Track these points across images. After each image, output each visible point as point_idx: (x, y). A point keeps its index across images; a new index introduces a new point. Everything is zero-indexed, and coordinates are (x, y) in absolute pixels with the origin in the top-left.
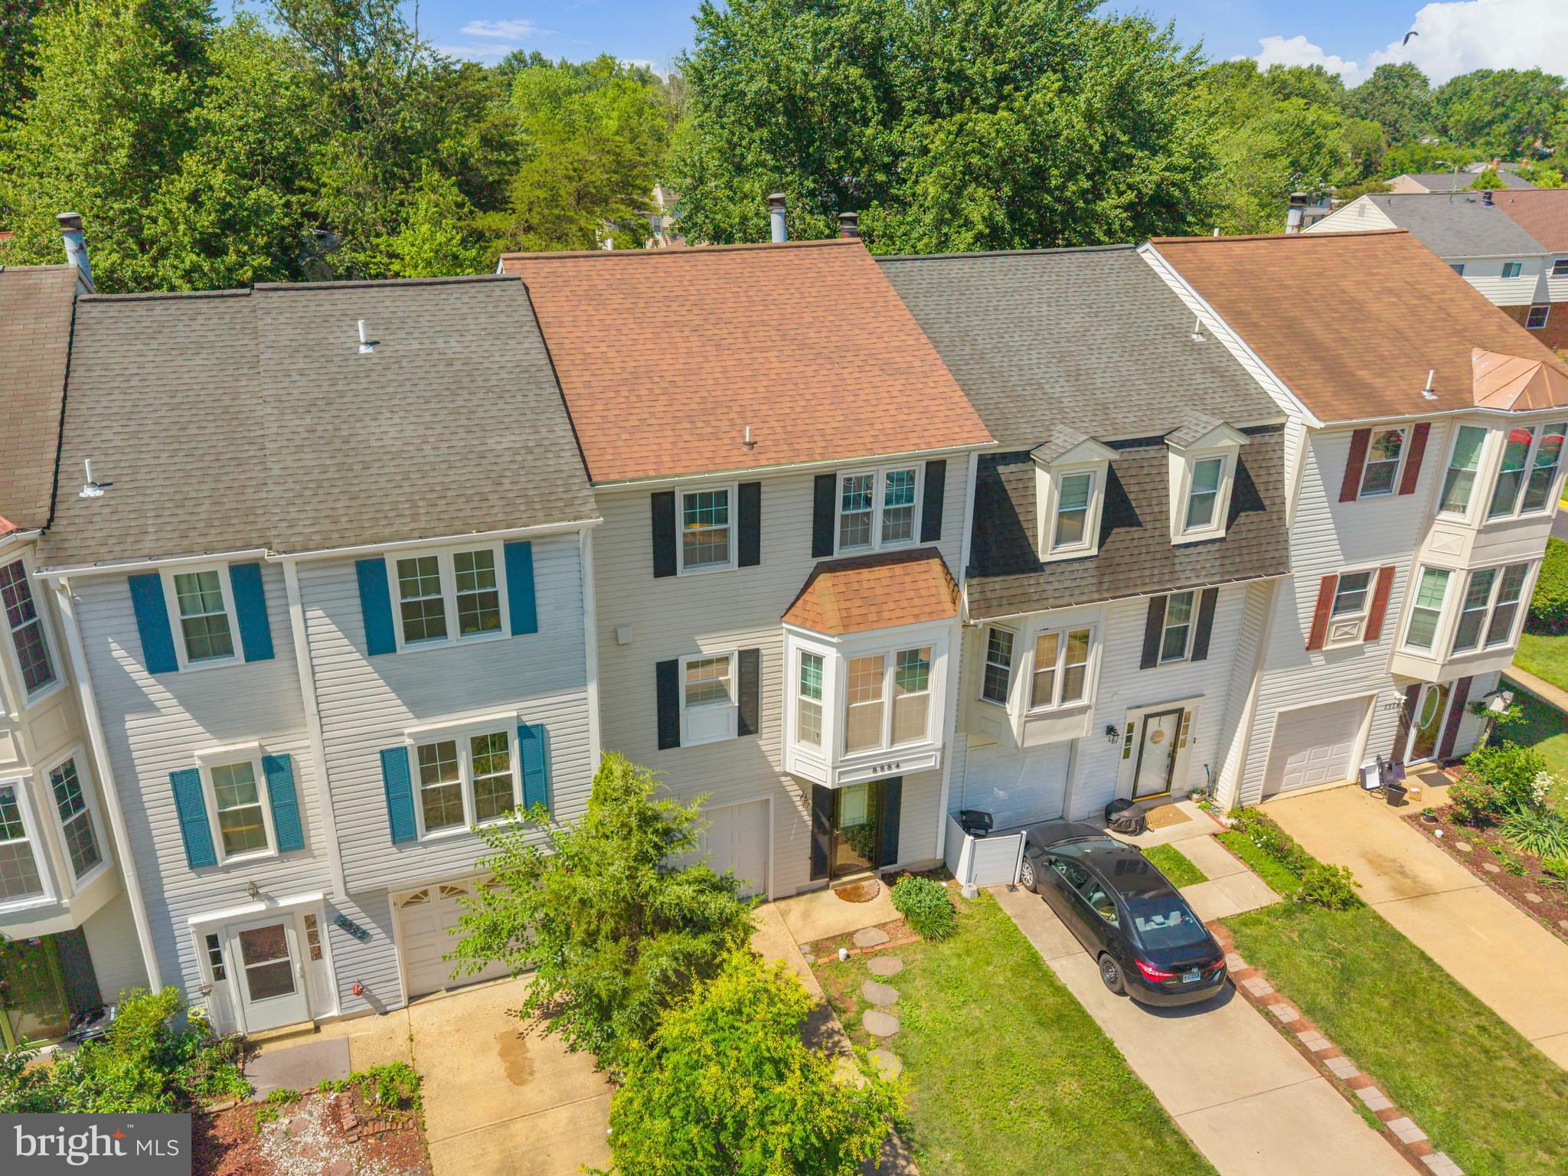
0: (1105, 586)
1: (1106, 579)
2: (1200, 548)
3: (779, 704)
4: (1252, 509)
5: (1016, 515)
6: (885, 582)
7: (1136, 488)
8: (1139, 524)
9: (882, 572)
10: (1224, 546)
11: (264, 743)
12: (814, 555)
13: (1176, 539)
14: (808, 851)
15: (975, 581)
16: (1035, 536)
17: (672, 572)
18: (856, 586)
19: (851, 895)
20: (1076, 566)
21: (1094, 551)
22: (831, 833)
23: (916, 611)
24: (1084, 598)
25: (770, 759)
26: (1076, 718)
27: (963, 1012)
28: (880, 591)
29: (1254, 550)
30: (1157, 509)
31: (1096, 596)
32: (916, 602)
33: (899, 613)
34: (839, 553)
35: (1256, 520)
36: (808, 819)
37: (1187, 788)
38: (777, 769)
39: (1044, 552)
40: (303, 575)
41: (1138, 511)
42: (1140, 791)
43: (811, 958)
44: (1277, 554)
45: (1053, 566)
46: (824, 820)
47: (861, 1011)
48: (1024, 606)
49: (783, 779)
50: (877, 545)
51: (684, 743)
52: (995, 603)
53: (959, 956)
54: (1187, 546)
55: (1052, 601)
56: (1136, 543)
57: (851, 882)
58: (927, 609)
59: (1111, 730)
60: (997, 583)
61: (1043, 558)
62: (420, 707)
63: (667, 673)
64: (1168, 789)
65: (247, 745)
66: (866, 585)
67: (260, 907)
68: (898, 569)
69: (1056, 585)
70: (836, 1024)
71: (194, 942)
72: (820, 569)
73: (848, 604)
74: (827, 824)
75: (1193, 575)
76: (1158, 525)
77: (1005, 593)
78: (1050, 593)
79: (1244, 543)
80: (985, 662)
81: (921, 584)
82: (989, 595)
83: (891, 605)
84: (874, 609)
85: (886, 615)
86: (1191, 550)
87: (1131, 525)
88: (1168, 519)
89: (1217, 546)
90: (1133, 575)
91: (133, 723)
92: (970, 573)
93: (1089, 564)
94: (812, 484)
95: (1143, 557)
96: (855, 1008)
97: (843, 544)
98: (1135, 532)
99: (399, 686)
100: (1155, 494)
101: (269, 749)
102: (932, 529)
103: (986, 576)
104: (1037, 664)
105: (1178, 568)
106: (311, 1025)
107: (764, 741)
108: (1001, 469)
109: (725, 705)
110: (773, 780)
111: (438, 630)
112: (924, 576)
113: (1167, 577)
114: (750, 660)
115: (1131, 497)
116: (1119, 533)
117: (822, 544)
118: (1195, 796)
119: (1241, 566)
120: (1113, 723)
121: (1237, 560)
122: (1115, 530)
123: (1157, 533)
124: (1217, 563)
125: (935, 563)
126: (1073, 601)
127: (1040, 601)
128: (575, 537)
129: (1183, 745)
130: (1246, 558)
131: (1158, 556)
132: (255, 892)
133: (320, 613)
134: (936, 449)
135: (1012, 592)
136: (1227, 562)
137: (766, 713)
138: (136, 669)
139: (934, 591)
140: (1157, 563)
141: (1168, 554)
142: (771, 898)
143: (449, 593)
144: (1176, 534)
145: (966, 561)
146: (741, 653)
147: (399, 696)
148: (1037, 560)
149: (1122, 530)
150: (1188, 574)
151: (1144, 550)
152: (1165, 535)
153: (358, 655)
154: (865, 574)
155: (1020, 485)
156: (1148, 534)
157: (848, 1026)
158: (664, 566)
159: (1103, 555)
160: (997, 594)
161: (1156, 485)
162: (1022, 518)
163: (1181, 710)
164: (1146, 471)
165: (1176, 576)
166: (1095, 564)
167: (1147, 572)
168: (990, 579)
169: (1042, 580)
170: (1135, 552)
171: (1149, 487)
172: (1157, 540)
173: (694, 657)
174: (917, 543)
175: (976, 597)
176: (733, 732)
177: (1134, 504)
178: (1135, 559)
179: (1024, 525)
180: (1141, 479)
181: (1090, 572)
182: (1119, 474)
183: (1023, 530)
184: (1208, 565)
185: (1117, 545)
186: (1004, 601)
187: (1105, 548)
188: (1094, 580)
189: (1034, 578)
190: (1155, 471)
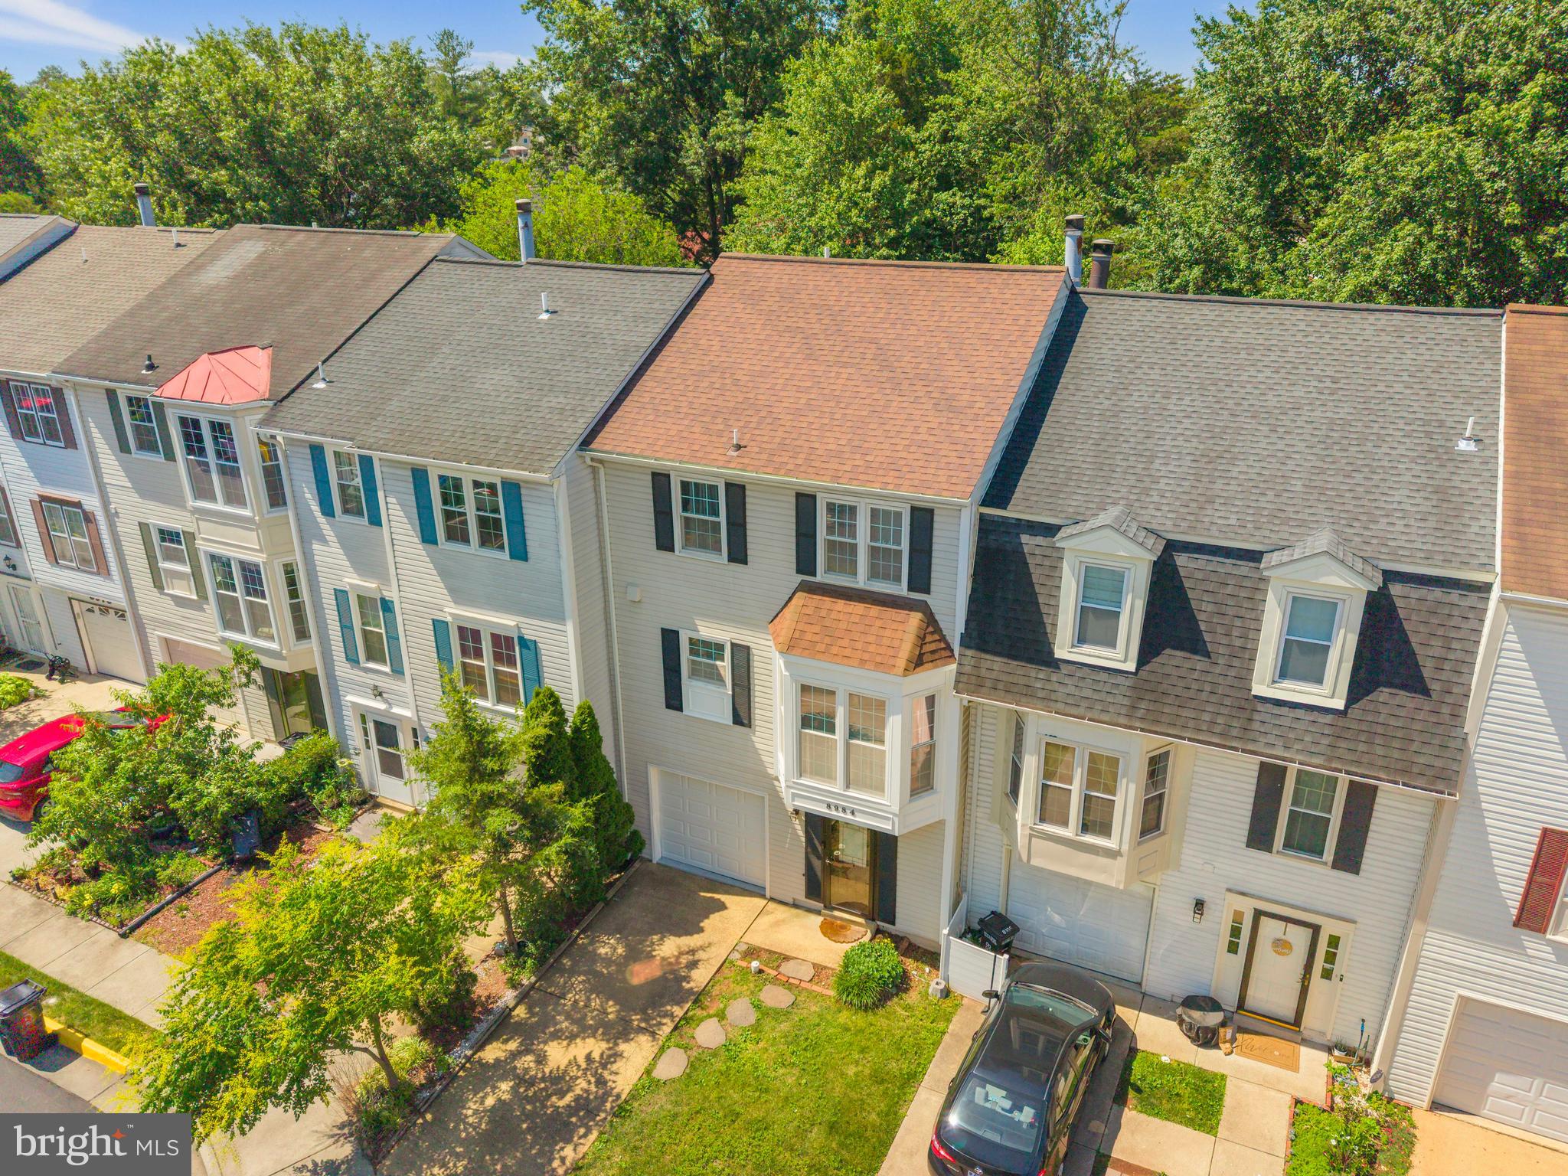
0: (1140, 713)
1: (1143, 705)
2: (1300, 713)
4: (1404, 687)
5: (1035, 595)
6: (856, 619)
7: (1210, 608)
8: (1207, 655)
9: (858, 608)
10: (1341, 722)
11: (380, 587)
12: (799, 571)
13: (1259, 689)
14: (802, 868)
15: (969, 653)
16: (1055, 625)
17: (671, 548)
18: (823, 613)
19: (831, 930)
20: (1103, 676)
21: (1131, 666)
22: (825, 860)
23: (866, 656)
24: (1105, 717)
25: (764, 758)
26: (1102, 860)
27: (781, 1071)
28: (843, 625)
29: (1396, 744)
30: (1238, 643)
31: (1122, 720)
32: (872, 648)
33: (847, 652)
34: (821, 577)
35: (1411, 704)
36: (801, 833)
37: (1331, 1037)
38: (770, 771)
39: (1061, 648)
41: (1207, 637)
42: (1250, 1003)
43: (736, 955)
44: (1438, 763)
45: (1073, 668)
46: (816, 842)
47: (710, 1016)
48: (1024, 699)
50: (861, 580)
51: (685, 712)
52: (989, 684)
53: (847, 1030)
54: (1277, 702)
55: (1060, 706)
56: (1196, 675)
57: (841, 919)
58: (879, 659)
59: (1199, 905)
60: (995, 665)
61: (1060, 653)
63: (670, 639)
64: (1297, 1021)
65: (370, 585)
66: (834, 615)
67: (382, 706)
68: (874, 610)
69: (1071, 690)
70: (678, 1011)
71: (351, 713)
72: (802, 585)
73: (807, 628)
74: (820, 848)
75: (1280, 742)
76: (1236, 663)
77: (1003, 677)
78: (1059, 696)
79: (1380, 730)
80: (1012, 752)
81: (888, 633)
82: (983, 672)
83: (845, 643)
84: (827, 640)
85: (834, 650)
86: (1285, 710)
87: (1194, 651)
88: (1253, 660)
89: (1329, 719)
90: (1186, 713)
91: (316, 546)
92: (964, 643)
93: (1120, 680)
94: (793, 500)
95: (1204, 696)
96: (712, 1012)
97: (829, 569)
98: (1199, 662)
99: (444, 573)
100: (1238, 622)
101: (385, 593)
102: (921, 579)
103: (987, 651)
104: (1048, 774)
105: (1256, 726)
106: (412, 809)
107: (758, 737)
108: (1025, 538)
109: (720, 689)
110: (767, 779)
111: (465, 538)
112: (895, 626)
113: (1235, 732)
114: (742, 654)
115: (1200, 617)
116: (1172, 659)
117: (805, 563)
118: (1336, 1053)
119: (1365, 759)
120: (1205, 898)
121: (1362, 747)
122: (1168, 651)
123: (1232, 673)
124: (1325, 741)
125: (915, 619)
126: (1089, 715)
127: (1048, 701)
128: (549, 489)
129: (1327, 975)
130: (1380, 751)
131: (1228, 701)
132: (378, 693)
133: (395, 501)
134: (926, 497)
135: (1010, 679)
136: (1343, 744)
137: (758, 713)
138: (315, 508)
139: (896, 643)
140: (1225, 711)
141: (1243, 703)
142: (767, 896)
143: (471, 510)
144: (1262, 683)
145: (960, 627)
146: (734, 645)
147: (443, 581)
148: (1051, 653)
149: (1178, 653)
150: (1271, 739)
151: (1207, 687)
152: (1244, 678)
153: (416, 540)
154: (841, 604)
155: (1047, 563)
156: (1218, 670)
157: (686, 1019)
158: (665, 542)
159: (1142, 674)
160: (994, 675)
161: (1242, 612)
162: (1041, 600)
163: (1316, 929)
164: (1229, 590)
165: (1251, 735)
166: (1129, 682)
167: (1206, 717)
168: (988, 657)
169: (1054, 678)
170: (1195, 686)
171: (1231, 611)
172: (1230, 681)
173: (694, 635)
174: (902, 589)
175: (967, 669)
176: (727, 718)
177: (1203, 627)
178: (1191, 694)
179: (1044, 609)
180: (1219, 598)
181: (1123, 690)
182: (1187, 584)
183: (1040, 613)
184: (1308, 738)
185: (1168, 670)
186: (1001, 686)
187: (1147, 667)
188: (1126, 701)
189: (1043, 673)
190: (1243, 594)
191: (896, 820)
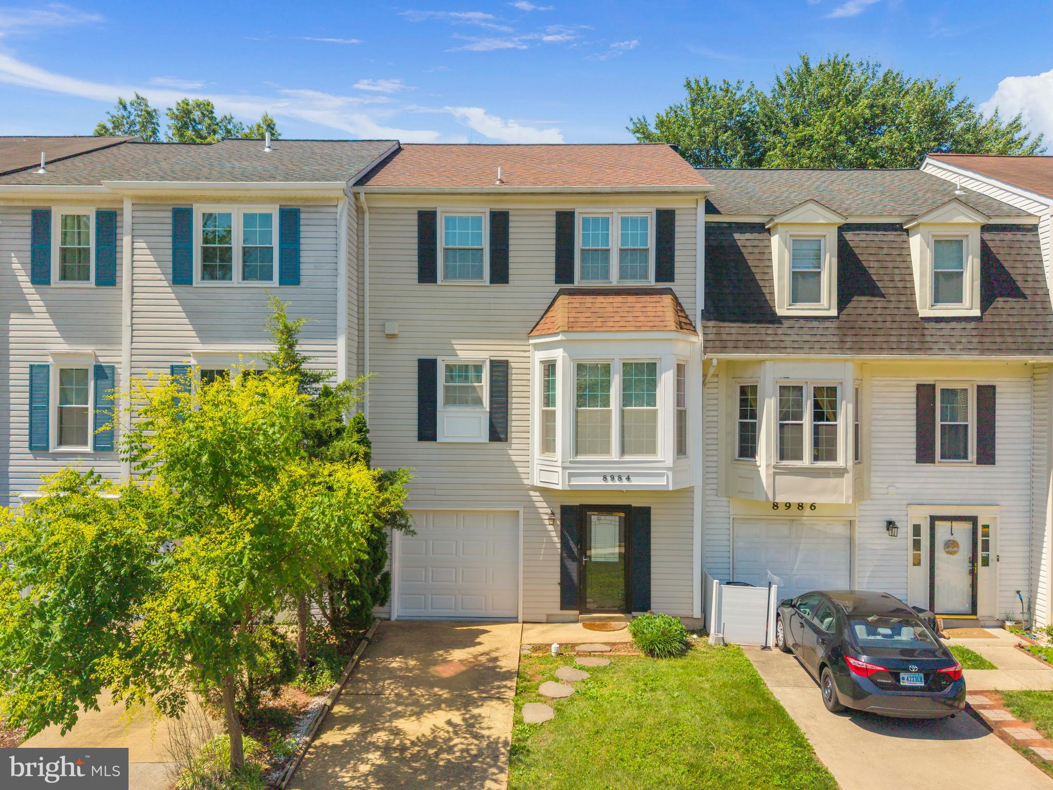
0: (848, 345)
1: (848, 339)
2: (953, 324)
3: (527, 417)
4: (1010, 295)
5: (752, 275)
6: (617, 306)
7: (876, 265)
8: (883, 296)
9: (616, 299)
10: (980, 325)
11: (98, 353)
12: (557, 282)
13: (924, 312)
14: (557, 576)
15: (710, 324)
16: (772, 293)
17: (434, 280)
18: (589, 305)
19: (597, 628)
20: (815, 324)
21: (834, 312)
22: (580, 561)
23: (640, 324)
25: (520, 470)
26: (833, 481)
28: (610, 310)
29: (1018, 333)
30: (900, 285)
31: (837, 350)
32: (641, 319)
33: (623, 324)
34: (578, 283)
35: (1017, 306)
36: (557, 541)
37: (998, 617)
38: (526, 482)
39: (781, 307)
40: (137, 214)
41: (879, 284)
42: (938, 605)
43: (527, 652)
45: (791, 322)
46: (572, 544)
47: (545, 682)
48: (761, 350)
49: (532, 493)
50: (614, 280)
51: (440, 438)
54: (938, 320)
55: (790, 350)
56: (879, 311)
57: (602, 618)
59: (890, 525)
60: (733, 329)
61: (780, 312)
62: (205, 335)
63: (427, 369)
64: (974, 611)
66: (598, 305)
68: (631, 299)
69: (795, 337)
70: (511, 684)
72: (561, 292)
73: (578, 315)
74: (575, 550)
75: (947, 347)
76: (903, 298)
77: (740, 338)
78: (788, 344)
79: (1005, 326)
80: (738, 420)
81: (649, 309)
82: (725, 337)
83: (617, 319)
84: (600, 319)
85: (610, 324)
86: (943, 325)
87: (873, 295)
88: (913, 294)
89: (973, 325)
90: (879, 339)
91: (15, 320)
92: (705, 316)
93: (828, 324)
94: (554, 219)
95: (888, 325)
97: (583, 276)
98: (878, 302)
99: (192, 314)
100: (897, 271)
101: (101, 359)
102: (665, 271)
103: (723, 321)
104: (784, 416)
105: (928, 338)
107: (514, 450)
108: (737, 236)
109: (478, 409)
110: (521, 491)
111: (226, 273)
112: (653, 305)
113: (917, 345)
114: (500, 370)
115: (871, 271)
116: (860, 302)
117: (564, 272)
118: (1008, 624)
119: (1004, 347)
120: (893, 519)
121: (999, 340)
122: (855, 298)
123: (903, 305)
124: (975, 340)
125: (667, 300)
126: (812, 352)
127: (779, 349)
128: (333, 210)
129: (986, 562)
130: (1009, 340)
131: (905, 325)
133: (144, 245)
135: (749, 338)
136: (985, 340)
137: (515, 424)
138: (24, 278)
139: (660, 314)
140: (905, 332)
141: (916, 325)
142: (520, 620)
143: (237, 244)
144: (924, 307)
145: (700, 305)
146: (491, 361)
147: (193, 322)
148: (774, 314)
149: (863, 298)
150: (941, 345)
151: (888, 318)
152: (911, 308)
153: (165, 283)
154: (600, 299)
155: (756, 250)
156: (892, 305)
158: (427, 273)
159: (843, 317)
160: (734, 337)
161: (897, 264)
162: (758, 277)
163: (974, 520)
164: (885, 251)
165: (927, 346)
166: (835, 324)
167: (894, 339)
168: (726, 324)
169: (780, 331)
170: (880, 319)
171: (890, 265)
172: (902, 311)
173: (451, 361)
174: (651, 281)
175: (711, 337)
176: (484, 436)
177: (874, 278)
178: (879, 325)
179: (761, 284)
180: (881, 258)
181: (831, 331)
182: (857, 251)
183: (759, 287)
184: (964, 340)
185: (859, 311)
186: (740, 344)
187: (844, 312)
188: (836, 339)
189: (771, 329)
190: (895, 252)
191: (670, 474)
